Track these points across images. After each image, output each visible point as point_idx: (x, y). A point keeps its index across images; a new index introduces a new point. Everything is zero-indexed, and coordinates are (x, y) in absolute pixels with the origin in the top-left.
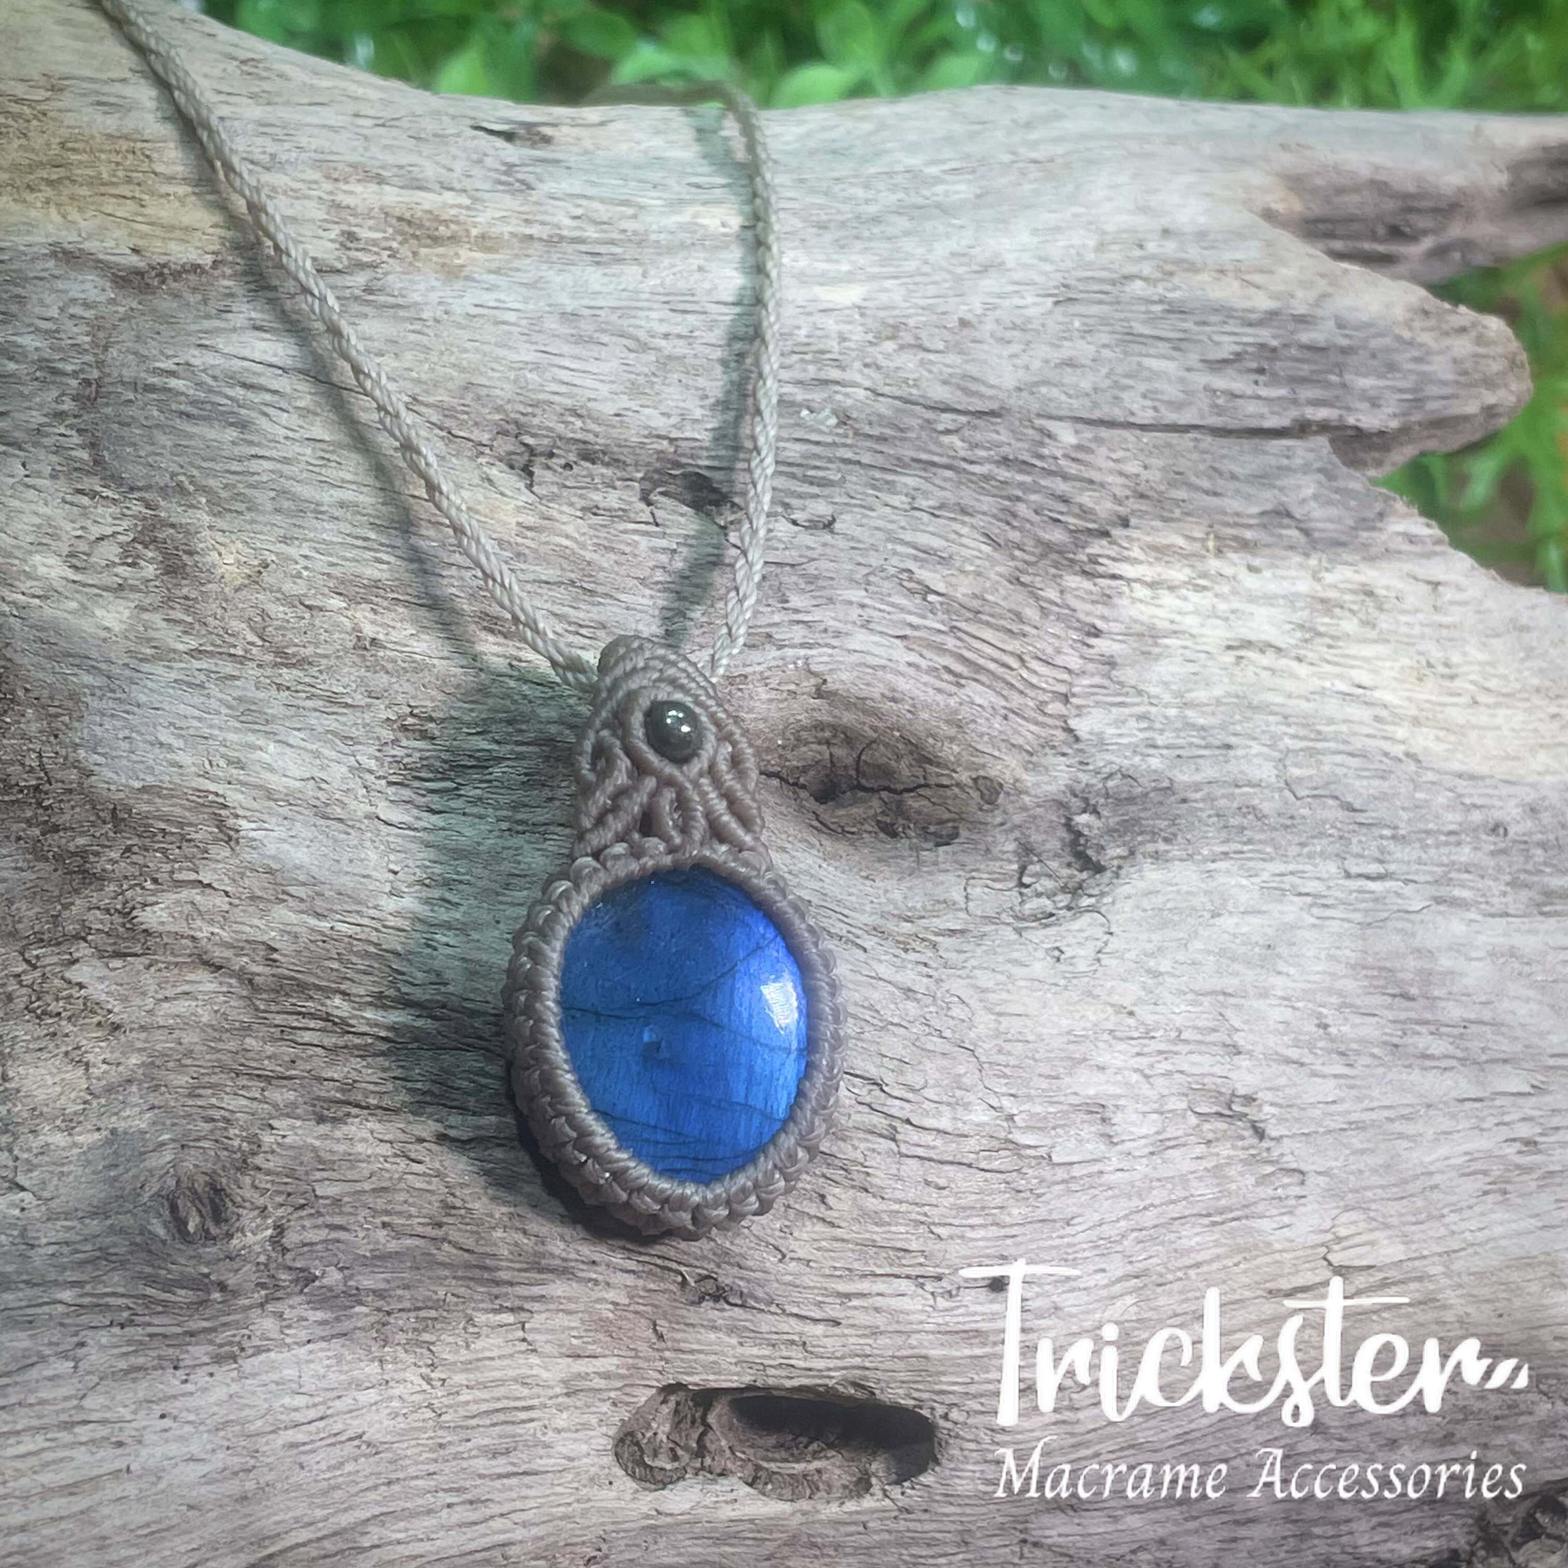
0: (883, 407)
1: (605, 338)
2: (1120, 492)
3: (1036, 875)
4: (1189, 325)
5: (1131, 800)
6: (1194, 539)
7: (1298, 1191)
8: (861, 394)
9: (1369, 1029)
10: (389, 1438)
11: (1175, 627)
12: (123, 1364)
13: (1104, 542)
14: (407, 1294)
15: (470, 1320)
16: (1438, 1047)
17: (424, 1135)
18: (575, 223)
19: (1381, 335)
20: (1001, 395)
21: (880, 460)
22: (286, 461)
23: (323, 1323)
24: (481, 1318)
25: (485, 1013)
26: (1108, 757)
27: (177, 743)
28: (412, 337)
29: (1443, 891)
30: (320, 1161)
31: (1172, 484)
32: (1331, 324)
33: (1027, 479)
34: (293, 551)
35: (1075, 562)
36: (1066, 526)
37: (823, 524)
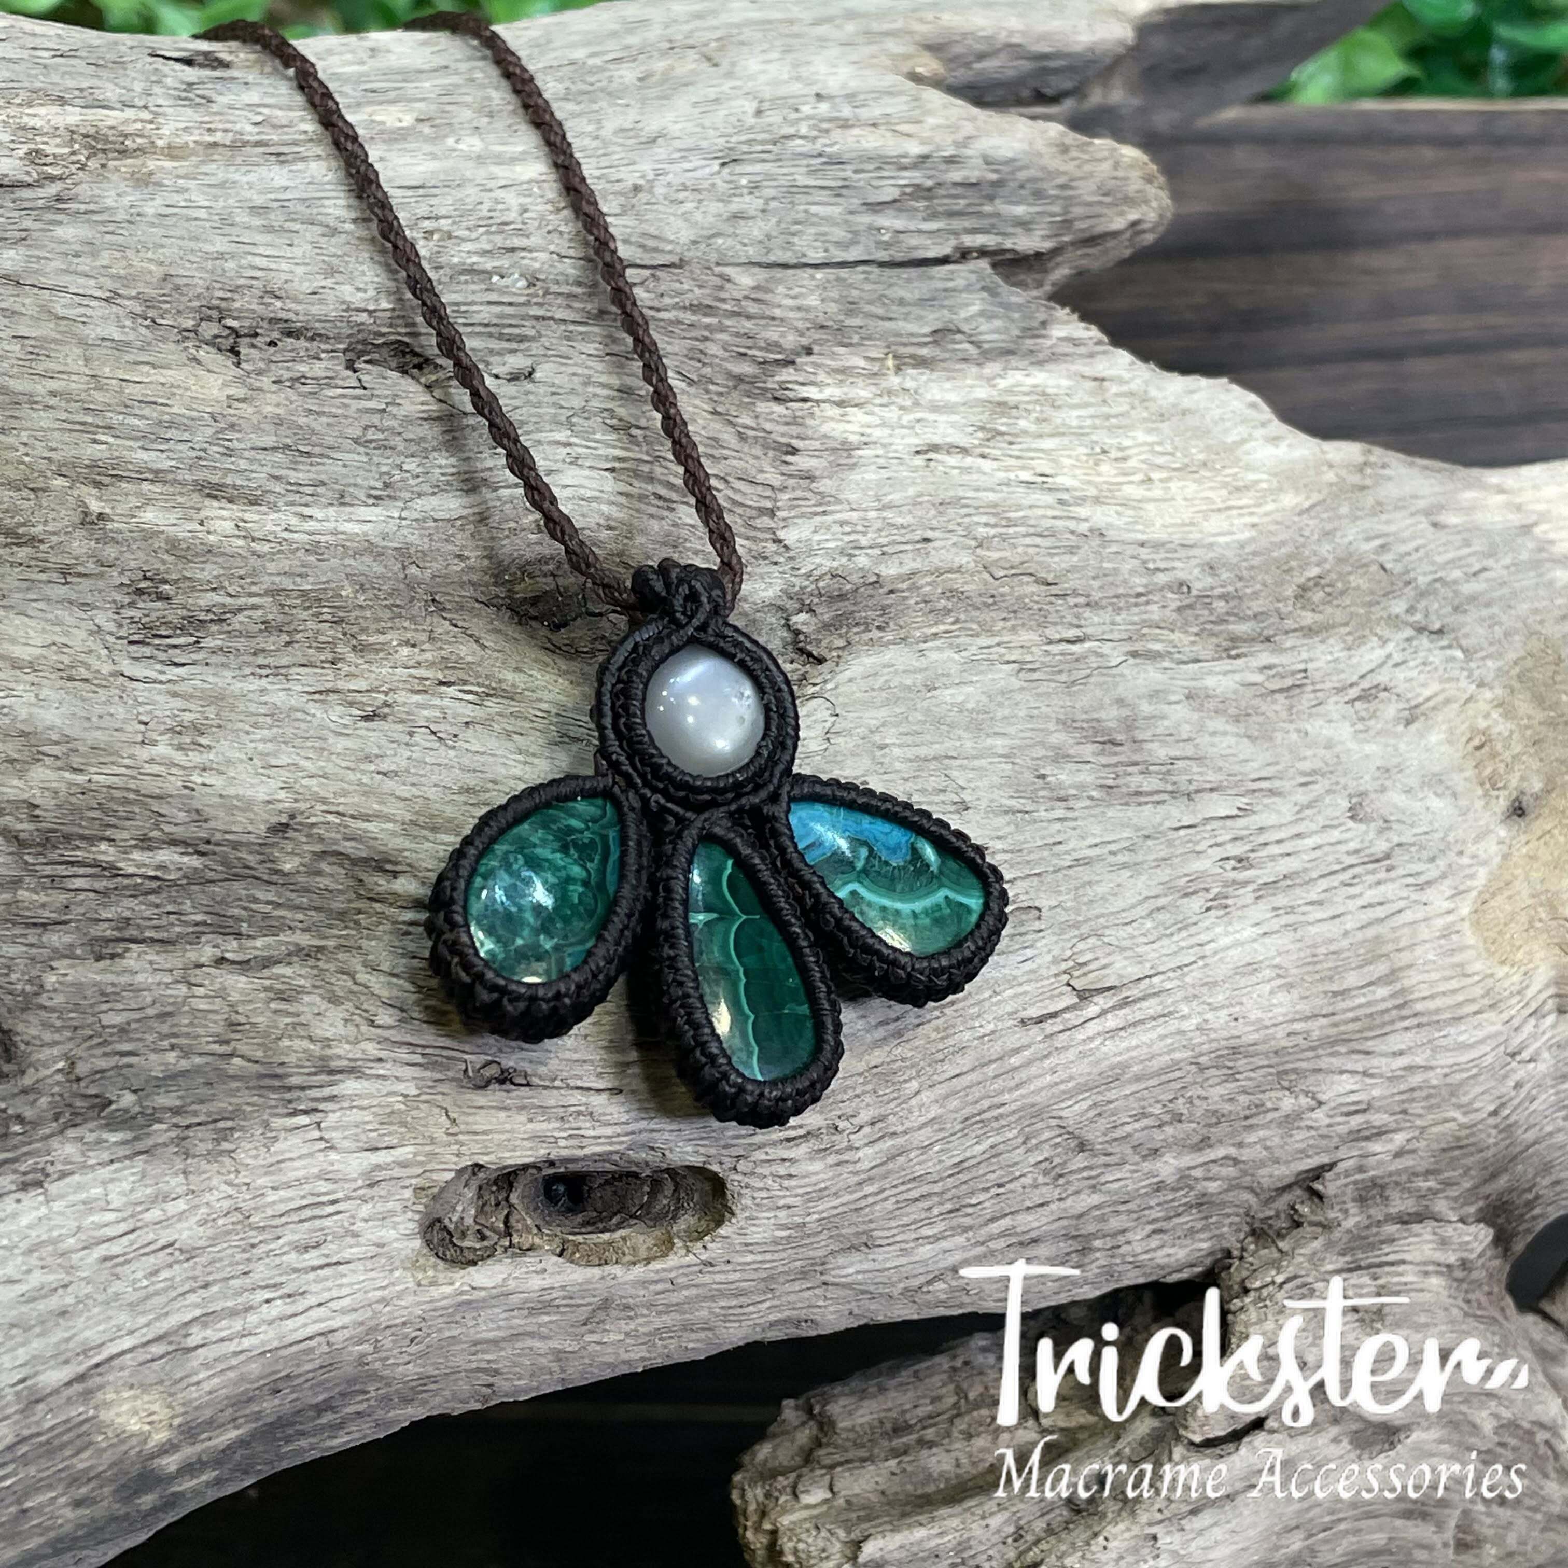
0: (569, 268)
1: (297, 226)
2: (800, 325)
4: (849, 174)
5: (842, 597)
6: (875, 359)
7: (1037, 925)
8: (547, 257)
9: (1086, 776)
10: (201, 1243)
11: (866, 439)
13: (791, 370)
14: (203, 1108)
15: (266, 1125)
16: (1150, 784)
17: (203, 960)
18: (256, 129)
19: (1026, 167)
20: (680, 249)
21: (570, 315)
23: (124, 1143)
24: (277, 1123)
25: (249, 844)
26: (818, 560)
28: (106, 238)
29: (1137, 646)
31: (850, 313)
32: (979, 162)
33: (713, 321)
35: (766, 390)
36: (753, 359)
37: (523, 375)
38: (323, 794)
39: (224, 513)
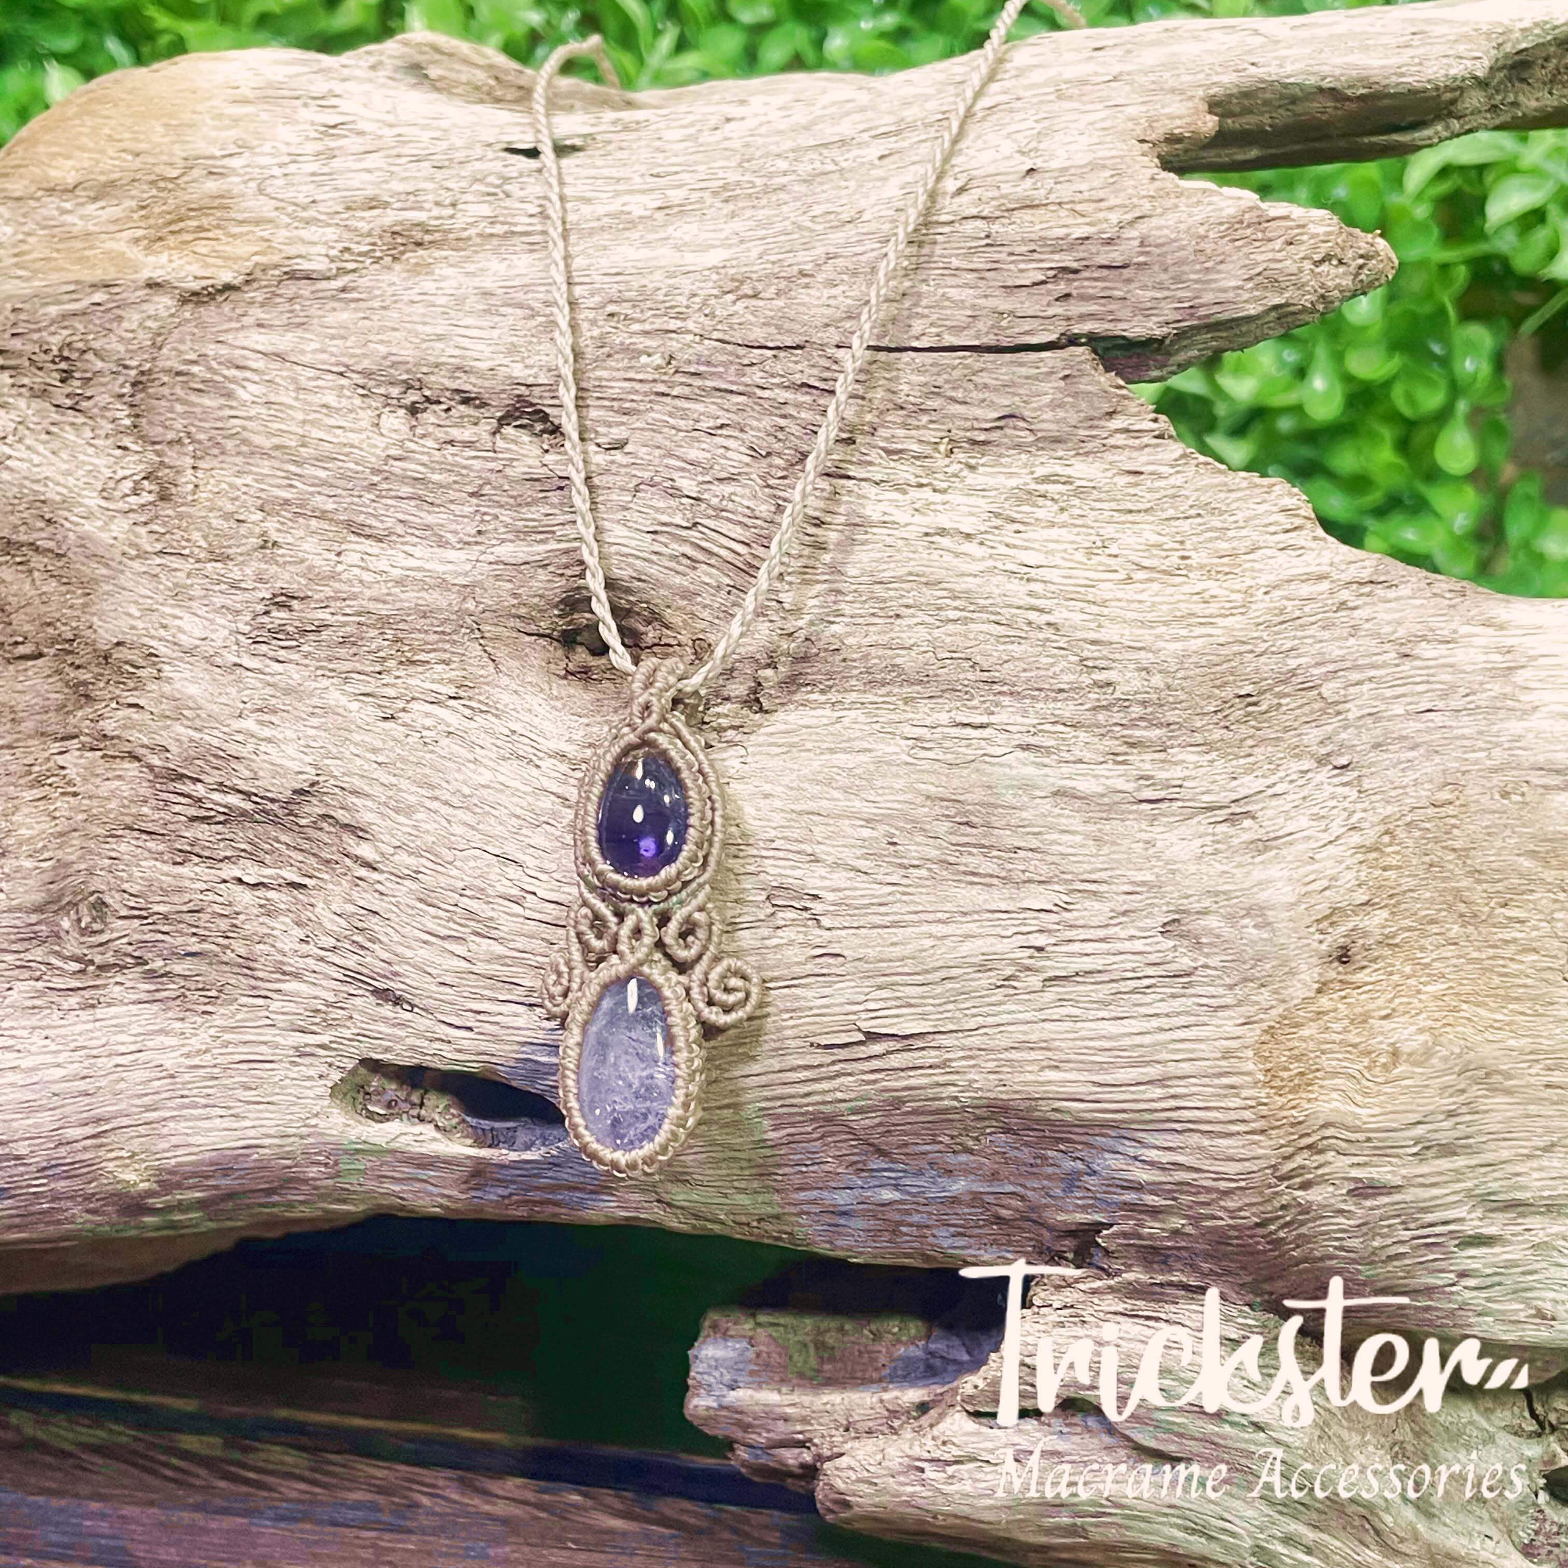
1: (506, 310)
2: (881, 407)
3: (719, 715)
4: (1003, 256)
5: (804, 659)
6: (929, 443)
7: (838, 971)
8: (690, 337)
9: (933, 850)
11: (886, 518)
12: (29, 1003)
20: (811, 331)
21: (686, 391)
22: (249, 418)
24: (244, 1000)
25: (280, 800)
27: (138, 614)
28: (361, 323)
29: (1032, 740)
30: (162, 890)
32: (1136, 243)
33: (808, 399)
34: (239, 482)
37: (619, 445)
38: (337, 773)
39: (358, 547)
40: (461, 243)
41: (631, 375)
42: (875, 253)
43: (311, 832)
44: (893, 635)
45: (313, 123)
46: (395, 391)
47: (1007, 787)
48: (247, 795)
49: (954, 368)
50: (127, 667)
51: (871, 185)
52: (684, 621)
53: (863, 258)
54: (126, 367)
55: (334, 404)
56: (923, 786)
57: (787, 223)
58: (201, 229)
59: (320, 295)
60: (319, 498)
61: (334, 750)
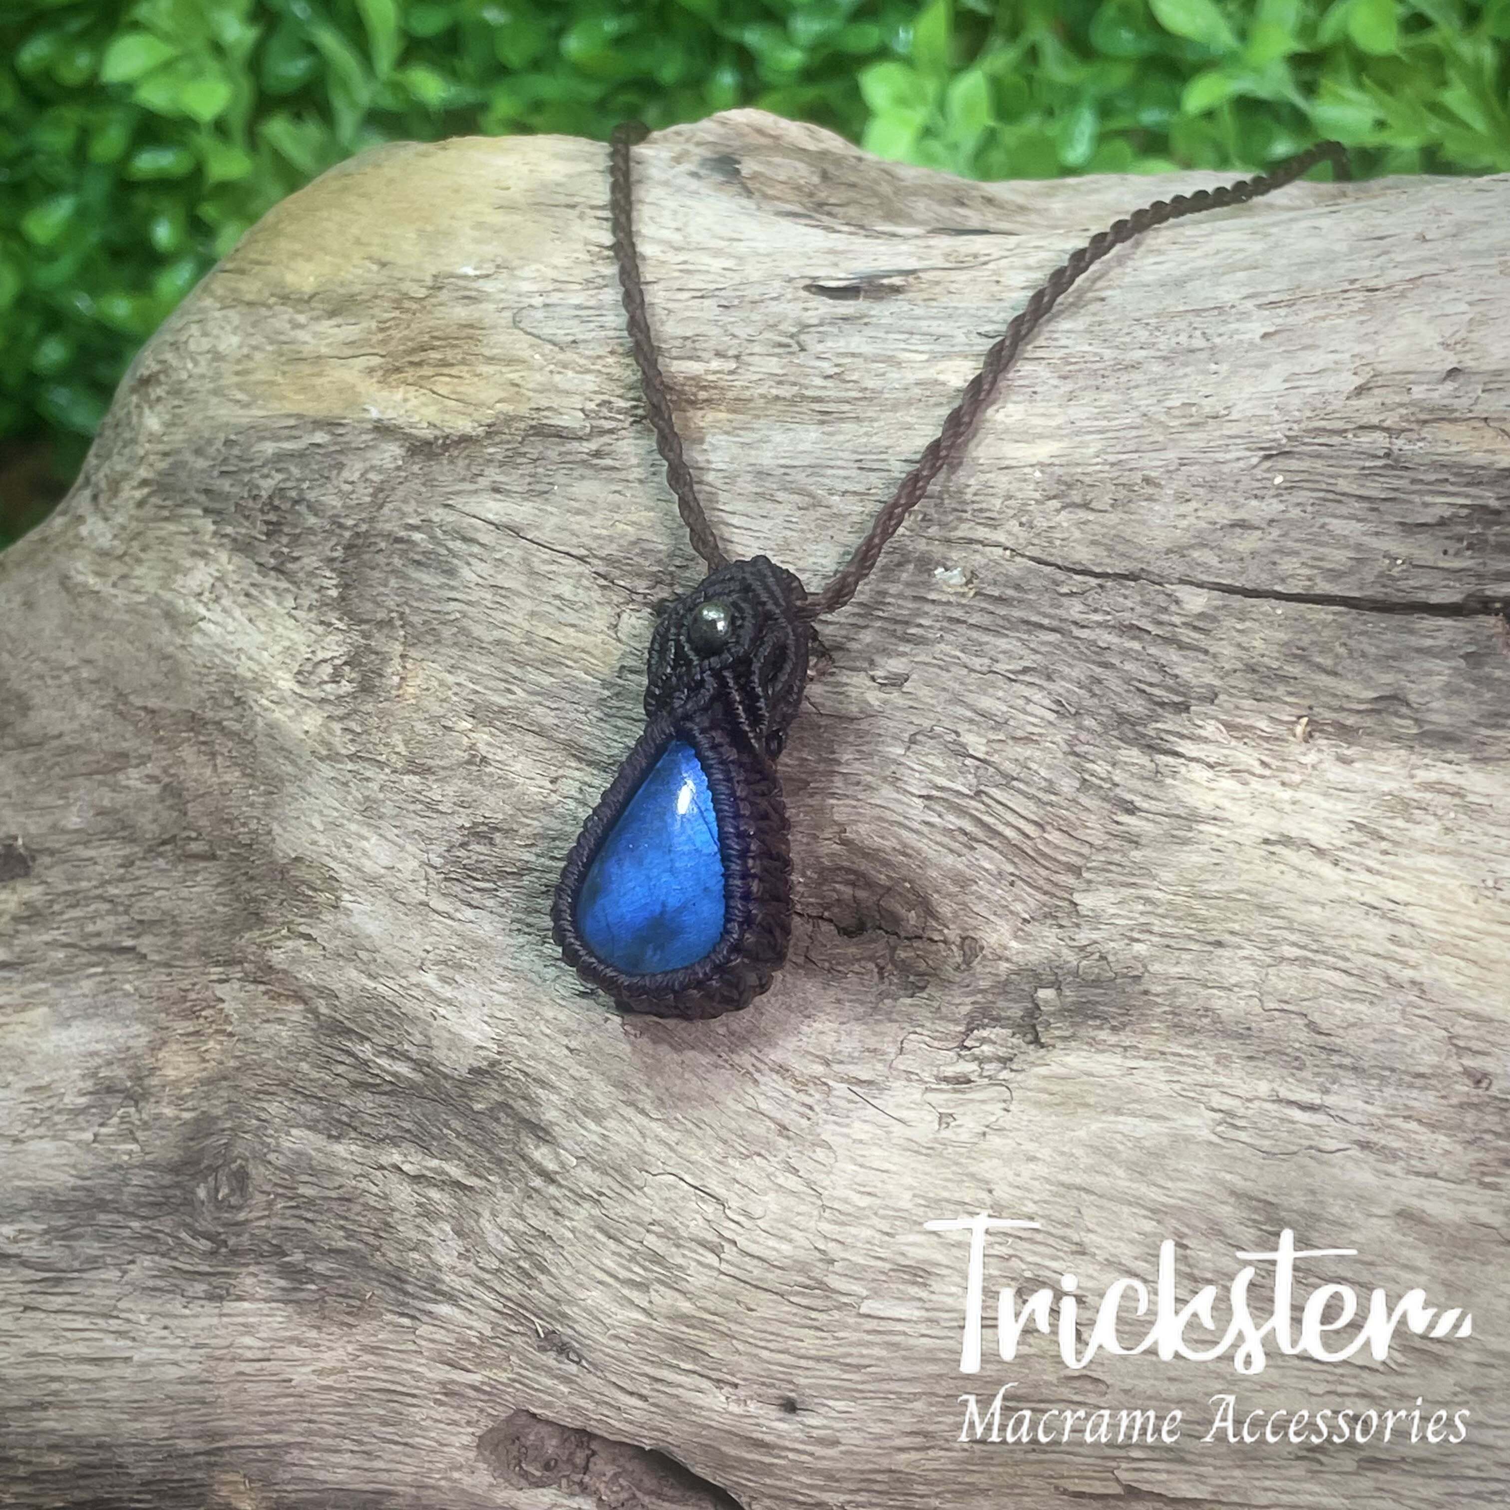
0: (1017, 567)
2: (1227, 667)
3: (983, 1040)
4: (1404, 483)
5: (1097, 983)
6: (1282, 722)
8: (998, 551)
10: (311, 1388)
11: (1217, 813)
12: (150, 1283)
13: (1178, 719)
14: (343, 1283)
20: (1150, 557)
21: (986, 620)
23: (283, 1289)
24: (389, 1317)
25: (453, 1078)
26: (1095, 935)
27: (320, 827)
28: (611, 497)
29: (1373, 1137)
30: (311, 1167)
31: (1288, 660)
33: (1136, 645)
35: (1144, 736)
36: (1149, 697)
37: (897, 681)
38: (521, 1054)
39: (577, 774)
40: (739, 405)
41: (922, 592)
42: (1241, 464)
43: (486, 1121)
44: (1210, 968)
45: (587, 243)
46: (641, 586)
47: (1335, 1197)
48: (418, 1065)
49: (1325, 625)
50: (304, 888)
51: (1247, 371)
52: (955, 912)
53: (1226, 469)
54: (341, 526)
55: (567, 595)
56: (1228, 1177)
57: (1134, 414)
58: (444, 363)
59: (569, 458)
60: (539, 710)
61: (522, 1025)
